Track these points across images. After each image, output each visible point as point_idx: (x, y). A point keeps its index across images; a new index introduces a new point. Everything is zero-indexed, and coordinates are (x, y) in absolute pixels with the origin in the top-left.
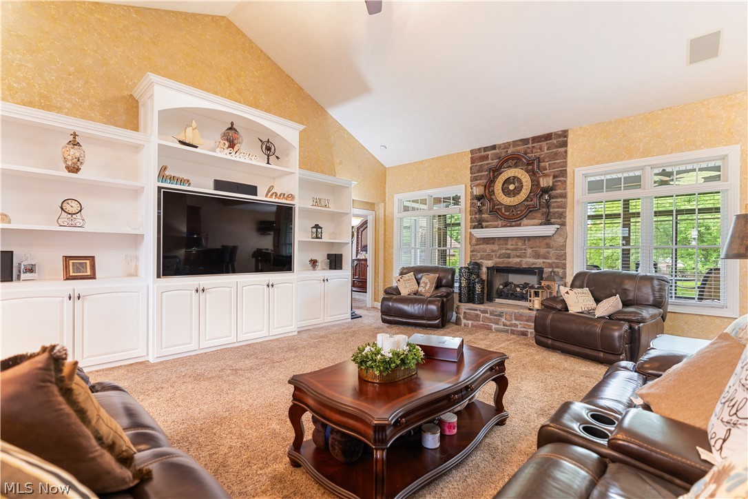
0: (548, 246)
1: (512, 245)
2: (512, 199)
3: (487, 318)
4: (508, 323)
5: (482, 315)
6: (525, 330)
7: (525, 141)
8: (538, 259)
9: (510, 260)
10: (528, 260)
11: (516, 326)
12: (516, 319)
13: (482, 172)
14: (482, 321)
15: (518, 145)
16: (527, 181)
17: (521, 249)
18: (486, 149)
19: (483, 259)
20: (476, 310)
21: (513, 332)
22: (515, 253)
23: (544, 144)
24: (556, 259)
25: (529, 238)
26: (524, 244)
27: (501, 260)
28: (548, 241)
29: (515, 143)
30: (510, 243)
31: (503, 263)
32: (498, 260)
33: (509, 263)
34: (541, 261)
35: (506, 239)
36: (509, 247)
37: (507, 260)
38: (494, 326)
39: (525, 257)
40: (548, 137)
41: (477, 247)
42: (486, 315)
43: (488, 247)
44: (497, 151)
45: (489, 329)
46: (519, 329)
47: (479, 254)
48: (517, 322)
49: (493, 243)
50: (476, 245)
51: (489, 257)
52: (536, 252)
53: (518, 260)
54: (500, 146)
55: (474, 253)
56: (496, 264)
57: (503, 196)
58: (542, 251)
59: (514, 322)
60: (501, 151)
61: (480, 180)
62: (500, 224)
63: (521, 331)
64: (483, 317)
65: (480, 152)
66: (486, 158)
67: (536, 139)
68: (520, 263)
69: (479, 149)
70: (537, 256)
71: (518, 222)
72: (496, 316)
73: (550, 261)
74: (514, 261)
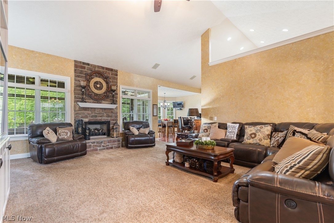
0: (112, 112)
1: (98, 111)
2: (99, 91)
3: (95, 145)
4: (105, 145)
5: (92, 145)
6: (112, 146)
7: (103, 68)
8: (109, 117)
9: (97, 118)
10: (104, 118)
11: (108, 145)
12: (108, 143)
13: (82, 74)
14: (93, 147)
15: (100, 68)
16: (105, 85)
17: (102, 113)
18: (84, 63)
19: (83, 118)
20: (89, 143)
21: (107, 149)
22: (99, 115)
23: (110, 72)
24: (115, 117)
25: (105, 109)
26: (103, 111)
27: (92, 118)
28: (112, 110)
29: (99, 67)
30: (96, 110)
31: (94, 119)
32: (91, 118)
33: (97, 119)
34: (110, 118)
35: (95, 108)
36: (96, 112)
37: (95, 118)
38: (99, 148)
39: (103, 117)
40: (112, 70)
41: (79, 112)
42: (95, 144)
43: (86, 112)
44: (90, 67)
45: (97, 150)
46: (110, 146)
47: (80, 116)
48: (109, 144)
49: (88, 110)
50: (79, 111)
51: (86, 117)
52: (108, 115)
53: (100, 118)
54: (92, 65)
55: (77, 115)
56: (89, 120)
57: (95, 89)
58: (110, 114)
59: (107, 144)
60: (92, 67)
61: (81, 78)
62: (92, 102)
63: (111, 147)
64: (93, 145)
65: (81, 64)
66: (84, 68)
67: (107, 69)
68: (101, 119)
69: (80, 62)
70: (108, 116)
71: (101, 102)
72: (100, 143)
73: (113, 118)
74: (99, 119)
